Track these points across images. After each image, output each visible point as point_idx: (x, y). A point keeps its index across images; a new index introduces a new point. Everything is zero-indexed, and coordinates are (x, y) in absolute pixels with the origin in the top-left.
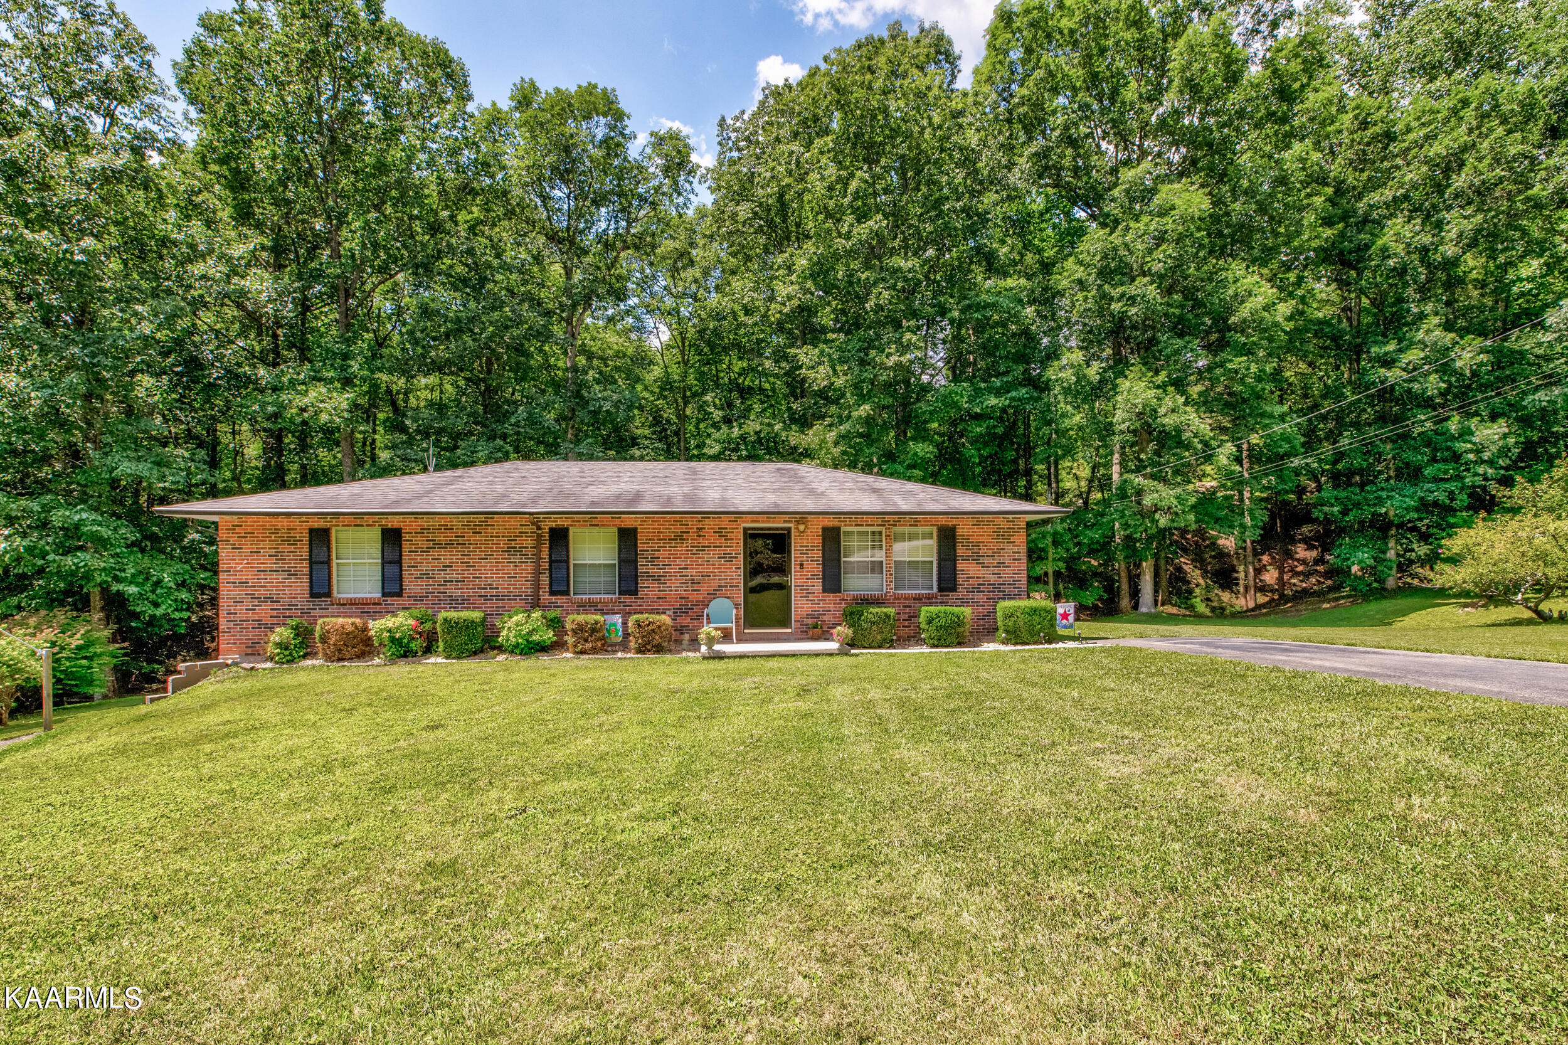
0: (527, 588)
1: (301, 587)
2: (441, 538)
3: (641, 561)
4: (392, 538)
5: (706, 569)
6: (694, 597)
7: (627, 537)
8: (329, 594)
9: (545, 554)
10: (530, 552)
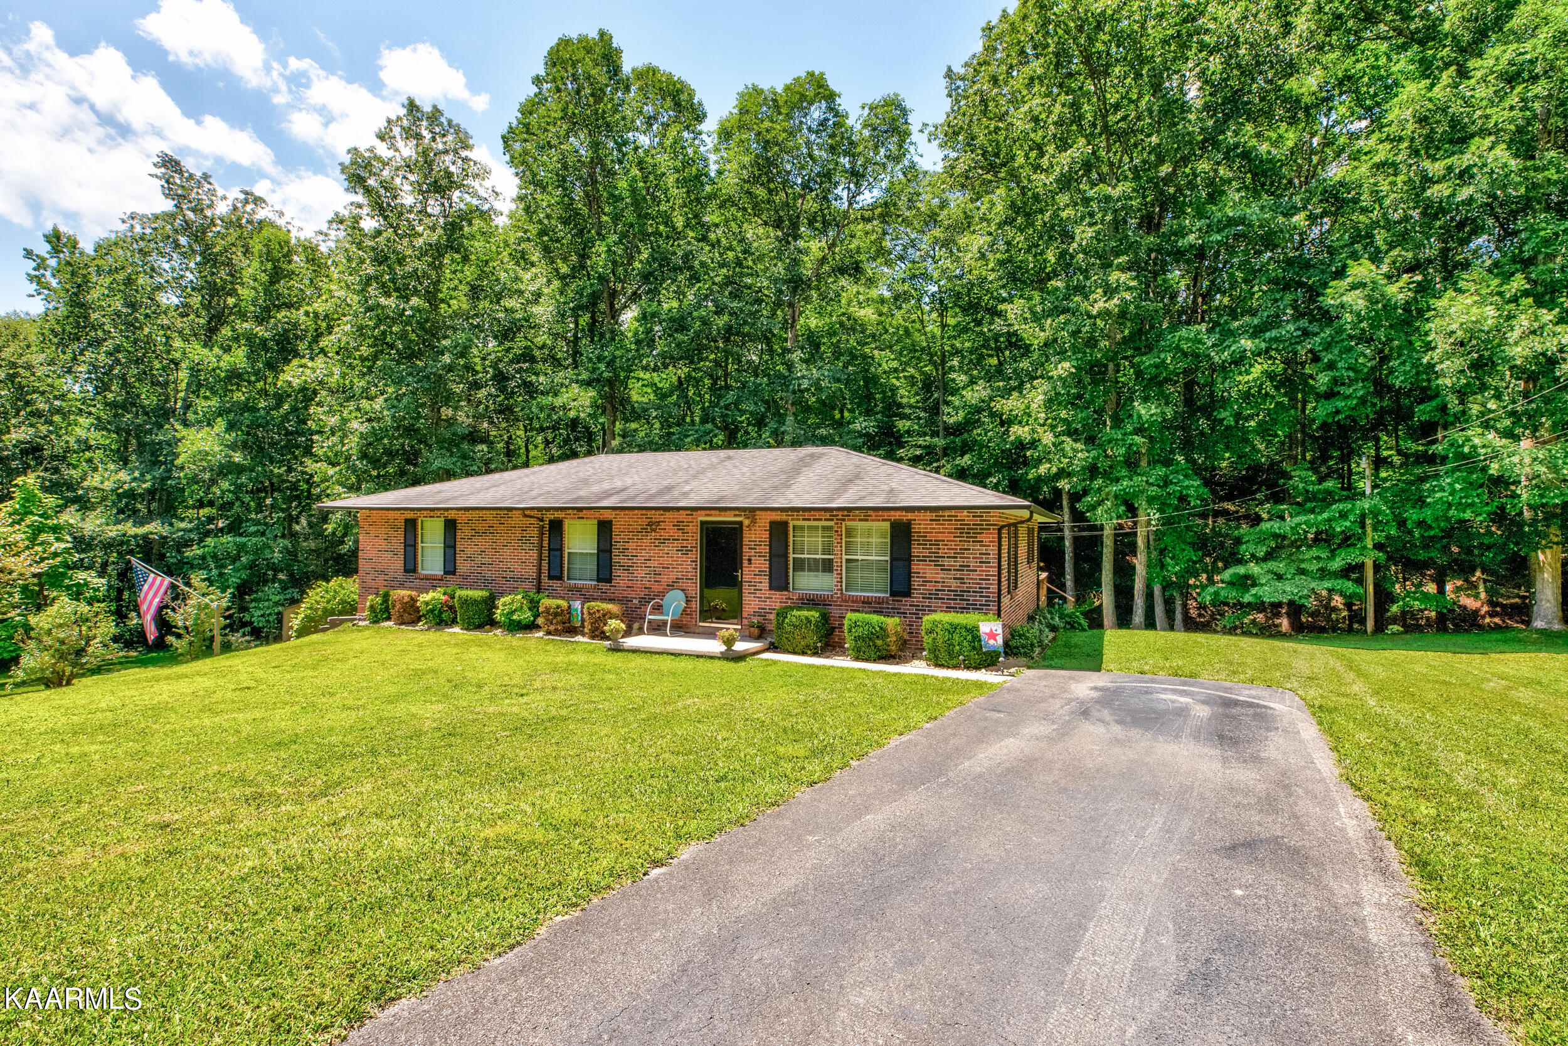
0: (532, 572)
1: (399, 564)
2: (480, 527)
3: (615, 552)
4: (451, 526)
5: (667, 561)
6: (656, 588)
7: (605, 528)
8: (415, 570)
9: (546, 543)
10: (536, 541)
